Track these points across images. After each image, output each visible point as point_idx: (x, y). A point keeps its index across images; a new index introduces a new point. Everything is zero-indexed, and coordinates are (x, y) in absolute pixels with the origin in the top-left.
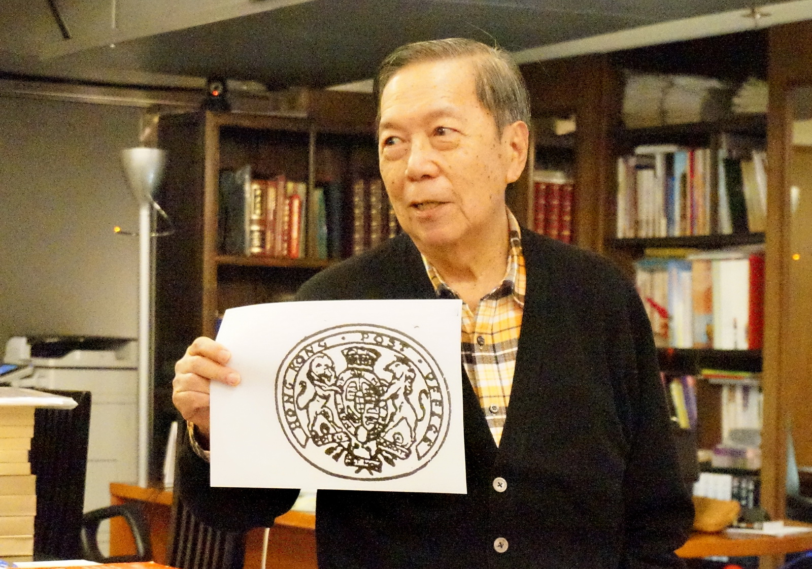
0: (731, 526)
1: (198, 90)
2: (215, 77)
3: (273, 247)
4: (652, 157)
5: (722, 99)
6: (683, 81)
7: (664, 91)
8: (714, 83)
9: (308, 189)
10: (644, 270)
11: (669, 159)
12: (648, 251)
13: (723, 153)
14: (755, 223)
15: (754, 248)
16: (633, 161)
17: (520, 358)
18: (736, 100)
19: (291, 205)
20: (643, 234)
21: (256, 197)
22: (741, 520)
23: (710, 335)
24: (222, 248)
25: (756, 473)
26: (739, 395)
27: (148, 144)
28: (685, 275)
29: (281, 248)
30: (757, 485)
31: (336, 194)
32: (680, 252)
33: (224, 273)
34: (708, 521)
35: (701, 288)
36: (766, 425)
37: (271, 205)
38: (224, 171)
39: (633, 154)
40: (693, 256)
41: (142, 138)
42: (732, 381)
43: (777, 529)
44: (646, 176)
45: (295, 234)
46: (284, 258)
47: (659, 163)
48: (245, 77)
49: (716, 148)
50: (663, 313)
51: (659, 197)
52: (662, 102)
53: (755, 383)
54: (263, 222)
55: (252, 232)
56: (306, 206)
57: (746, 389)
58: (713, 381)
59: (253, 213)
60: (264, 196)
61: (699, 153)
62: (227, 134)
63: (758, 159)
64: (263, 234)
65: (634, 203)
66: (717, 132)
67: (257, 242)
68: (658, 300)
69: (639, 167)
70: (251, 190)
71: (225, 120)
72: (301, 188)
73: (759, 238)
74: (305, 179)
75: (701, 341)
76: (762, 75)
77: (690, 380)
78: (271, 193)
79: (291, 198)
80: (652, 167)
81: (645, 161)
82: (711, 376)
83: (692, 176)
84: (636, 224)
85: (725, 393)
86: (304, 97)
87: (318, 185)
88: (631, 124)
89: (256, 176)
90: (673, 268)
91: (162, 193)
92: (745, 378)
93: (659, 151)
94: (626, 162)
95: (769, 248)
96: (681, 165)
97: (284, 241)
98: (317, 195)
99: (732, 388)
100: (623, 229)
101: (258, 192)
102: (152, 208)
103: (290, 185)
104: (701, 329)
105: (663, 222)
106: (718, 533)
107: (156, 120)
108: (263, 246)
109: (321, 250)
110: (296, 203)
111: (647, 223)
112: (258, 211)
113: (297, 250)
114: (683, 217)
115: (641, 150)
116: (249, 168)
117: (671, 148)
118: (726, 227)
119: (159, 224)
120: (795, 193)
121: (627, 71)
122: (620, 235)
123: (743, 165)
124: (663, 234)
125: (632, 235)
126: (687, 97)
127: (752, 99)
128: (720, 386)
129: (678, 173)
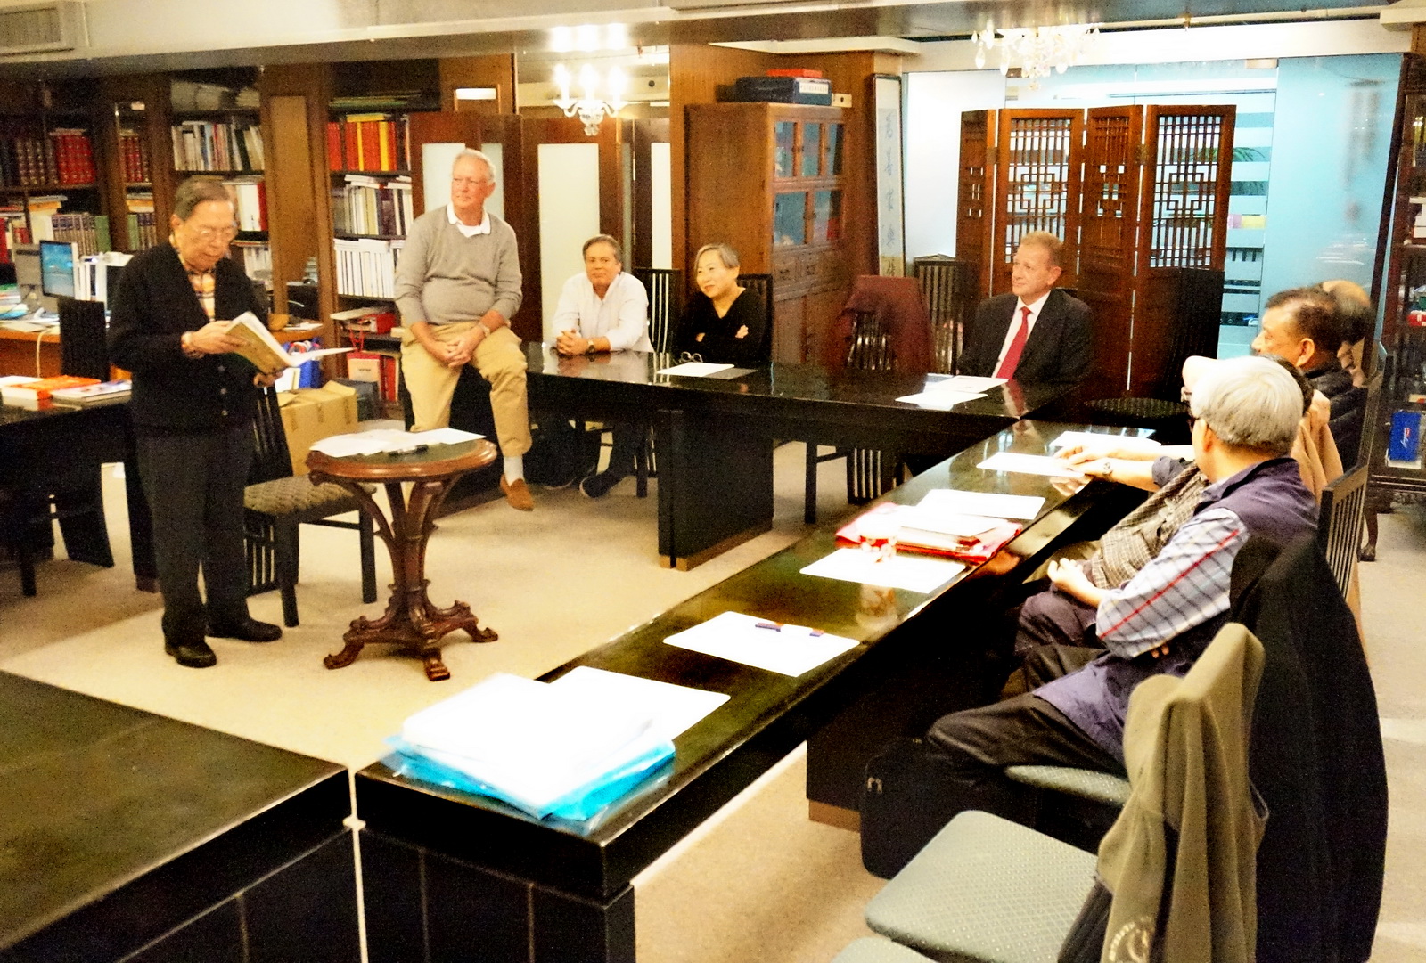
4: (192, 126)
5: (230, 98)
6: (206, 87)
7: (196, 92)
8: (226, 90)
11: (202, 129)
13: (233, 127)
14: (255, 166)
15: (258, 178)
16: (180, 129)
18: (238, 99)
20: (190, 169)
25: (271, 292)
26: (253, 252)
36: (274, 266)
39: (180, 125)
42: (249, 246)
44: (189, 136)
47: (196, 130)
49: (229, 124)
51: (198, 148)
52: (194, 98)
53: (264, 247)
57: (257, 249)
61: (220, 126)
63: (253, 130)
65: (184, 152)
66: (229, 116)
69: (185, 132)
73: (260, 173)
76: (253, 87)
80: (192, 132)
81: (187, 129)
83: (216, 136)
84: (186, 162)
85: (245, 252)
88: (176, 109)
92: (258, 245)
93: (196, 124)
94: (177, 130)
95: (267, 178)
96: (209, 131)
99: (250, 248)
100: (178, 165)
105: (202, 162)
106: (281, 330)
111: (192, 162)
114: (214, 160)
115: (185, 123)
117: (203, 123)
118: (239, 168)
121: (171, 81)
122: (177, 169)
123: (245, 132)
125: (184, 169)
126: (210, 96)
127: (248, 99)
128: (242, 249)
129: (208, 137)
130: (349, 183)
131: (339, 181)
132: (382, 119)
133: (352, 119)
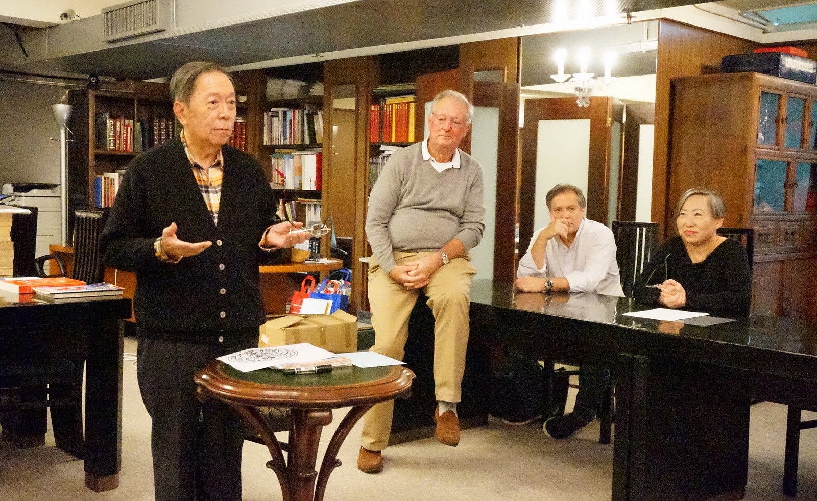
0: (307, 260)
1: (86, 80)
2: (93, 75)
3: (119, 147)
4: (278, 112)
5: (306, 90)
6: (290, 82)
7: (283, 86)
8: (303, 83)
9: (134, 122)
10: (275, 158)
11: (285, 113)
12: (276, 150)
13: (306, 112)
14: (319, 140)
15: (318, 150)
16: (270, 114)
17: (222, 192)
18: (311, 90)
19: (127, 129)
20: (274, 143)
21: (111, 125)
22: (310, 258)
23: (300, 184)
24: (97, 147)
25: (319, 239)
26: (312, 208)
27: (64, 103)
28: (291, 160)
29: (123, 147)
30: (319, 243)
31: (146, 125)
32: (288, 151)
33: (98, 157)
34: (298, 258)
35: (297, 165)
37: (118, 129)
38: (97, 115)
39: (270, 111)
40: (295, 153)
41: (62, 100)
42: (310, 203)
43: (324, 261)
44: (275, 119)
45: (129, 141)
46: (124, 151)
47: (281, 116)
48: (108, 75)
49: (304, 109)
50: (282, 175)
51: (281, 130)
52: (281, 90)
53: (319, 203)
54: (115, 136)
55: (110, 140)
56: (134, 129)
57: (315, 206)
58: (302, 203)
59: (110, 133)
60: (115, 125)
61: (297, 111)
62: (97, 98)
63: (320, 114)
64: (115, 141)
65: (271, 131)
66: (304, 102)
67: (112, 145)
68: (280, 170)
69: (272, 116)
70: (109, 122)
71: (98, 93)
72: (131, 122)
73: (320, 146)
74: (133, 119)
75: (297, 187)
76: (321, 80)
77: (293, 202)
78: (118, 124)
79: (127, 126)
80: (277, 116)
81: (274, 114)
82: (301, 200)
83: (294, 119)
84: (271, 139)
85: (307, 207)
86: (132, 84)
87: (138, 121)
88: (268, 98)
89: (111, 117)
90: (286, 157)
91: (71, 123)
92: (315, 202)
93: (280, 110)
94: (267, 114)
95: (324, 150)
96: (289, 116)
97: (124, 144)
98: (138, 125)
99: (310, 205)
100: (266, 141)
101: (112, 124)
102: (66, 130)
103: (126, 121)
104: (297, 182)
105: (282, 138)
106: (302, 263)
107: (67, 92)
108: (115, 145)
109: (139, 147)
110: (129, 128)
111: (276, 139)
112: (112, 132)
113: (130, 148)
114: (290, 137)
115: (273, 109)
116: (108, 113)
117: (285, 109)
118: (307, 142)
119: (69, 136)
120: (335, 128)
121: (267, 77)
122: (265, 144)
123: (314, 116)
124: (282, 144)
125: (270, 144)
126: (292, 88)
127: (318, 90)
128: (305, 205)
129: (288, 119)
130: (383, 151)
131: (375, 151)
132: (412, 100)
133: (389, 100)
